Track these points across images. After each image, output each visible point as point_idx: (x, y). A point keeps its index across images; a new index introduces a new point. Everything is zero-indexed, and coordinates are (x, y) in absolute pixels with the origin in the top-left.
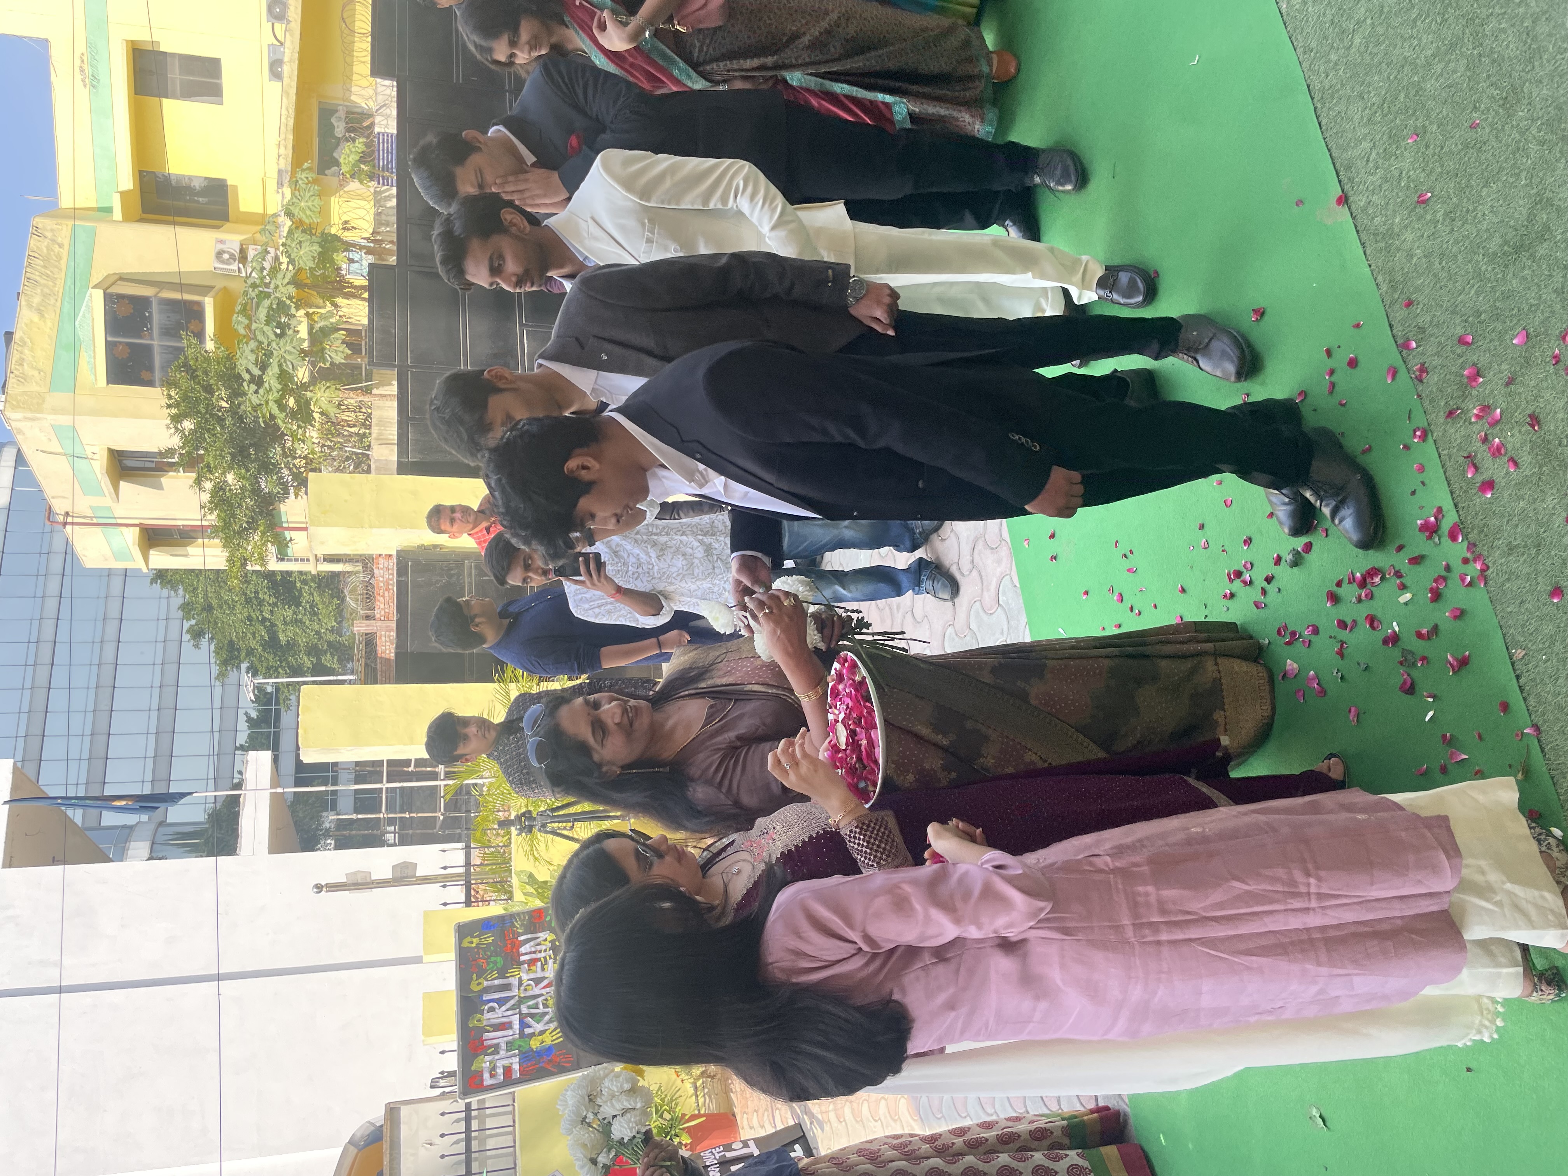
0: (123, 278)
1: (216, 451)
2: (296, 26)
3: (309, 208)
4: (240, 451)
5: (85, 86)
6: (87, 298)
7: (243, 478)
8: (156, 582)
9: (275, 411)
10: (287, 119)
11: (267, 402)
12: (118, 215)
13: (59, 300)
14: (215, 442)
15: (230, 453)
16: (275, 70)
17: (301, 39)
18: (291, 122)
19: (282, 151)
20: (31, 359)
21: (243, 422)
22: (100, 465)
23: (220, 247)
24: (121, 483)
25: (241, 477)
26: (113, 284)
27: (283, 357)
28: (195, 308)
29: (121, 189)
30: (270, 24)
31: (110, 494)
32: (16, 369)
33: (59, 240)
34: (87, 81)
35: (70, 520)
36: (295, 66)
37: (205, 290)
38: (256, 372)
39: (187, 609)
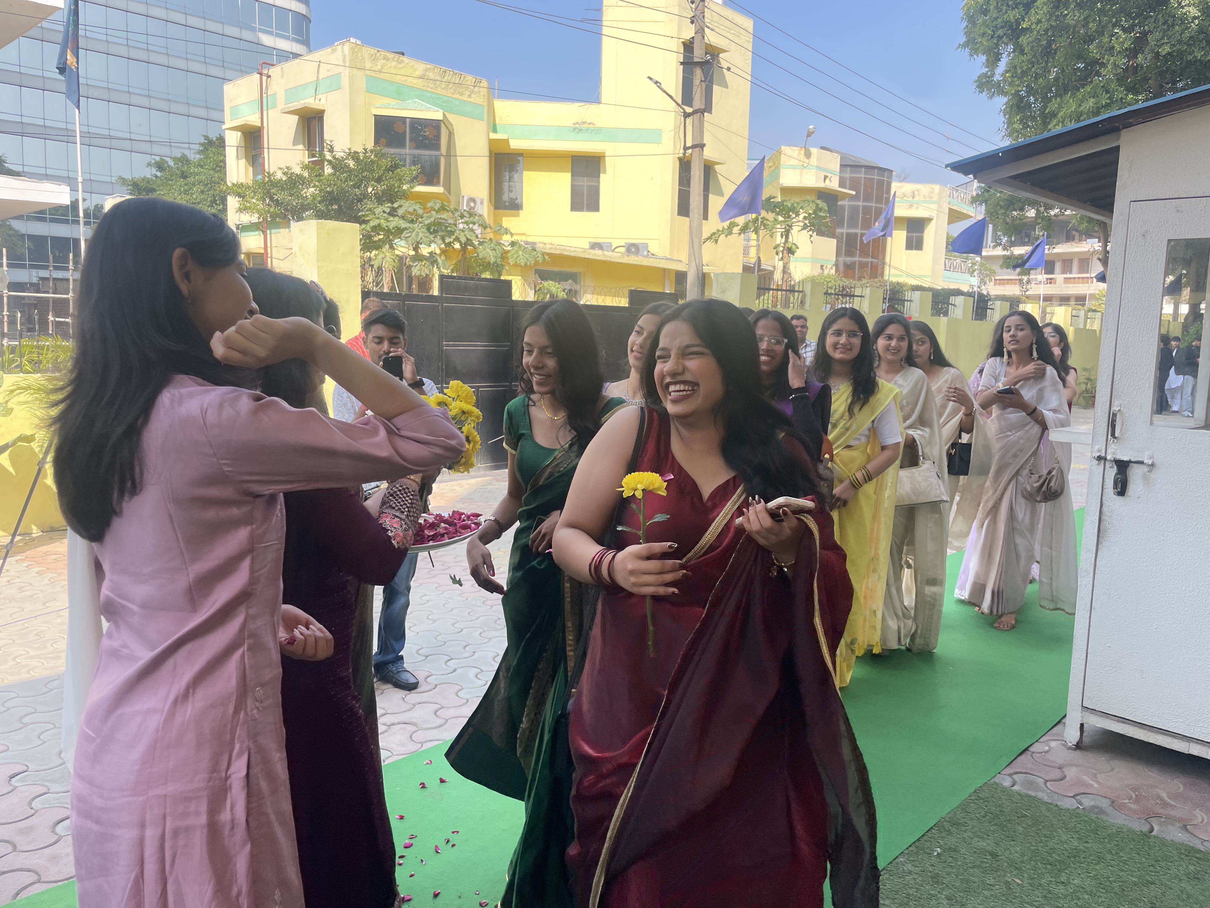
0: (451, 134)
1: (334, 181)
2: (626, 260)
3: (519, 256)
4: (335, 198)
5: (574, 124)
6: (437, 109)
7: (314, 199)
8: (205, 139)
9: (372, 224)
10: (569, 250)
11: (378, 218)
12: (493, 136)
13: (432, 90)
14: (341, 181)
15: (333, 190)
16: (595, 246)
17: (618, 263)
18: (567, 253)
19: (548, 246)
20: (389, 65)
21: (358, 201)
22: (311, 102)
23: (478, 202)
24: (297, 117)
25: (314, 196)
26: (447, 127)
27: (414, 230)
28: (435, 180)
29: (510, 140)
30: (624, 245)
31: (288, 107)
32: (381, 55)
33: (473, 96)
34: (577, 126)
35: (264, 78)
36: (602, 258)
37: (448, 188)
38: (400, 212)
39: (184, 160)
